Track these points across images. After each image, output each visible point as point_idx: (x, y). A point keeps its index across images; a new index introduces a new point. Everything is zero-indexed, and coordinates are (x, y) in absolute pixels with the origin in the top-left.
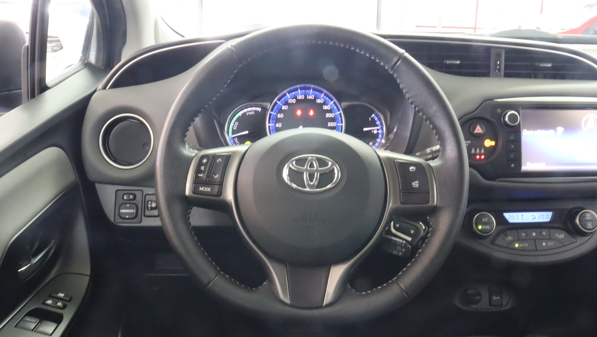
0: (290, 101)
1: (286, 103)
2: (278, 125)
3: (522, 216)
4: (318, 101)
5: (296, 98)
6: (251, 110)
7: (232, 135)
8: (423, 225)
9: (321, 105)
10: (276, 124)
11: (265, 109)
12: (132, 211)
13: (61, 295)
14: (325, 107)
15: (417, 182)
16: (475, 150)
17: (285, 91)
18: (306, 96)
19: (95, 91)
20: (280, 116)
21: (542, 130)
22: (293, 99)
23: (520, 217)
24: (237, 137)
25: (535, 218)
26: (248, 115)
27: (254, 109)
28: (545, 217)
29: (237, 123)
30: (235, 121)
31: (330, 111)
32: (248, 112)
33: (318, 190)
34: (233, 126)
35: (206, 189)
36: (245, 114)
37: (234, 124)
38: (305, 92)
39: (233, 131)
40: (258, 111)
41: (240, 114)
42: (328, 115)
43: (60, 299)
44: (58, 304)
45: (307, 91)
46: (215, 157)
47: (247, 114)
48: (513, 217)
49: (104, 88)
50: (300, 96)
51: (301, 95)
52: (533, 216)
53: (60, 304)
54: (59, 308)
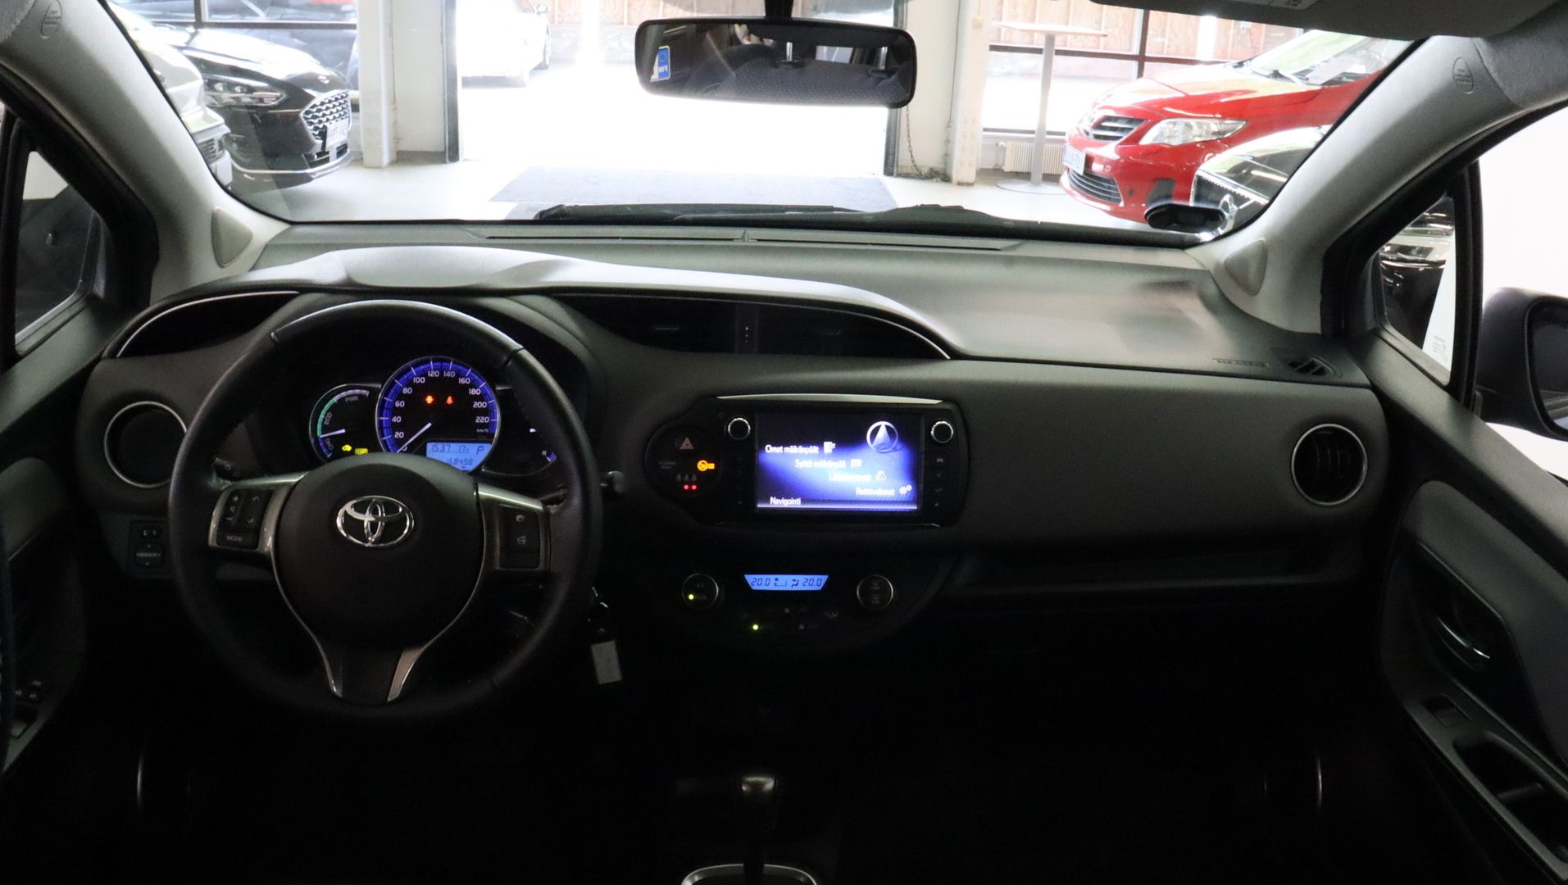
0: (415, 380)
1: (410, 384)
2: (395, 419)
3: (777, 579)
4: (462, 381)
5: (425, 375)
6: (351, 393)
7: (323, 434)
8: (595, 592)
9: (466, 387)
10: (392, 417)
11: (374, 392)
12: (155, 555)
13: (37, 683)
14: (473, 392)
15: (524, 537)
16: (683, 476)
17: (410, 363)
18: (442, 374)
19: (98, 360)
20: (399, 404)
21: (798, 446)
22: (420, 377)
23: (773, 581)
24: (330, 437)
25: (797, 585)
26: (349, 401)
27: (357, 391)
28: (815, 583)
29: (330, 416)
30: (328, 412)
31: (480, 398)
32: (347, 396)
33: (382, 545)
34: (324, 419)
35: (236, 539)
36: (343, 399)
37: (326, 415)
38: (442, 366)
39: (324, 427)
40: (365, 396)
41: (335, 399)
42: (476, 405)
43: (35, 689)
44: (31, 696)
45: (445, 364)
46: (251, 492)
47: (347, 400)
48: (760, 582)
49: (113, 354)
50: (433, 372)
51: (435, 370)
52: (794, 580)
53: (33, 696)
54: (32, 701)
